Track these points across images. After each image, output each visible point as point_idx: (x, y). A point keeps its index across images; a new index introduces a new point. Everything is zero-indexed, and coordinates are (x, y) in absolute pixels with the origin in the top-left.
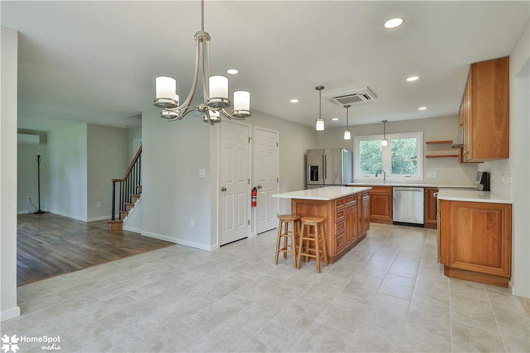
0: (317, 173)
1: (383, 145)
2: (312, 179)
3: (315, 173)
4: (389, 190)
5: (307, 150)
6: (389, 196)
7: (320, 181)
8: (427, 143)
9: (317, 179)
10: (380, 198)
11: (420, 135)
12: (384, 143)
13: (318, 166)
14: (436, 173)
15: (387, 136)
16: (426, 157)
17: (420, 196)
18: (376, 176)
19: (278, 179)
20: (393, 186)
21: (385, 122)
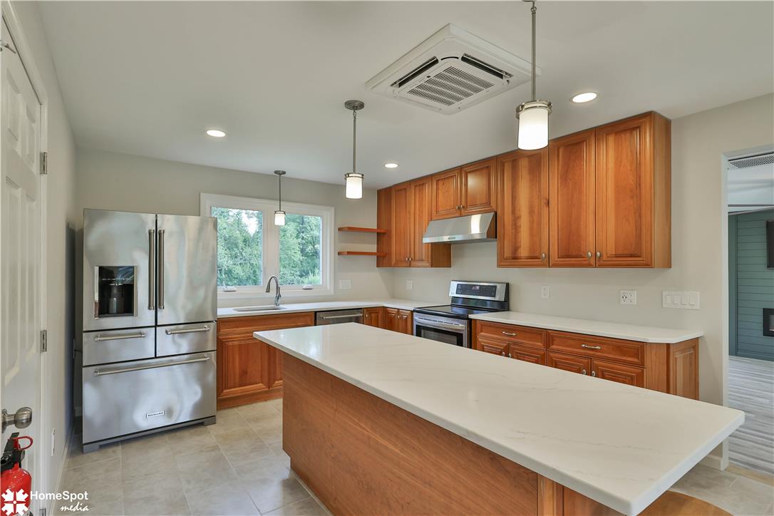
4: (309, 321)
5: (87, 211)
12: (280, 220)
13: (134, 267)
14: (350, 281)
18: (268, 290)
19: (43, 336)
20: (316, 312)
21: (280, 174)
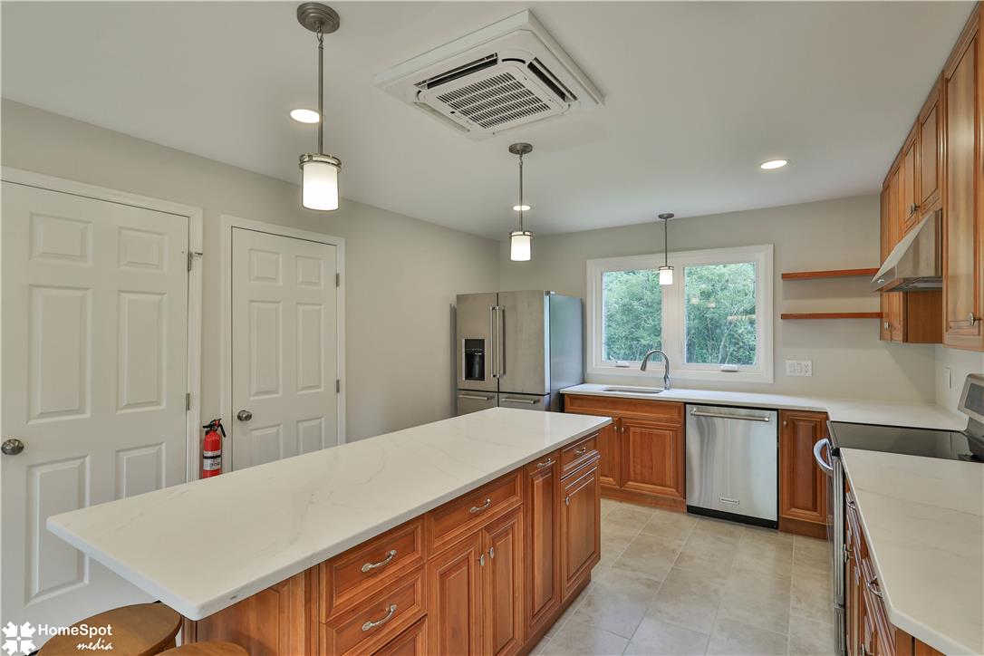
0: (482, 357)
1: (662, 282)
2: (469, 375)
3: (477, 359)
4: (675, 415)
5: (458, 296)
6: (675, 431)
7: (489, 383)
8: (785, 277)
9: (482, 377)
10: (650, 434)
11: (764, 255)
12: (666, 277)
13: (483, 340)
14: (809, 363)
15: (673, 258)
16: (784, 317)
17: (765, 437)
18: (643, 368)
19: (338, 382)
20: (686, 403)
21: (666, 218)
